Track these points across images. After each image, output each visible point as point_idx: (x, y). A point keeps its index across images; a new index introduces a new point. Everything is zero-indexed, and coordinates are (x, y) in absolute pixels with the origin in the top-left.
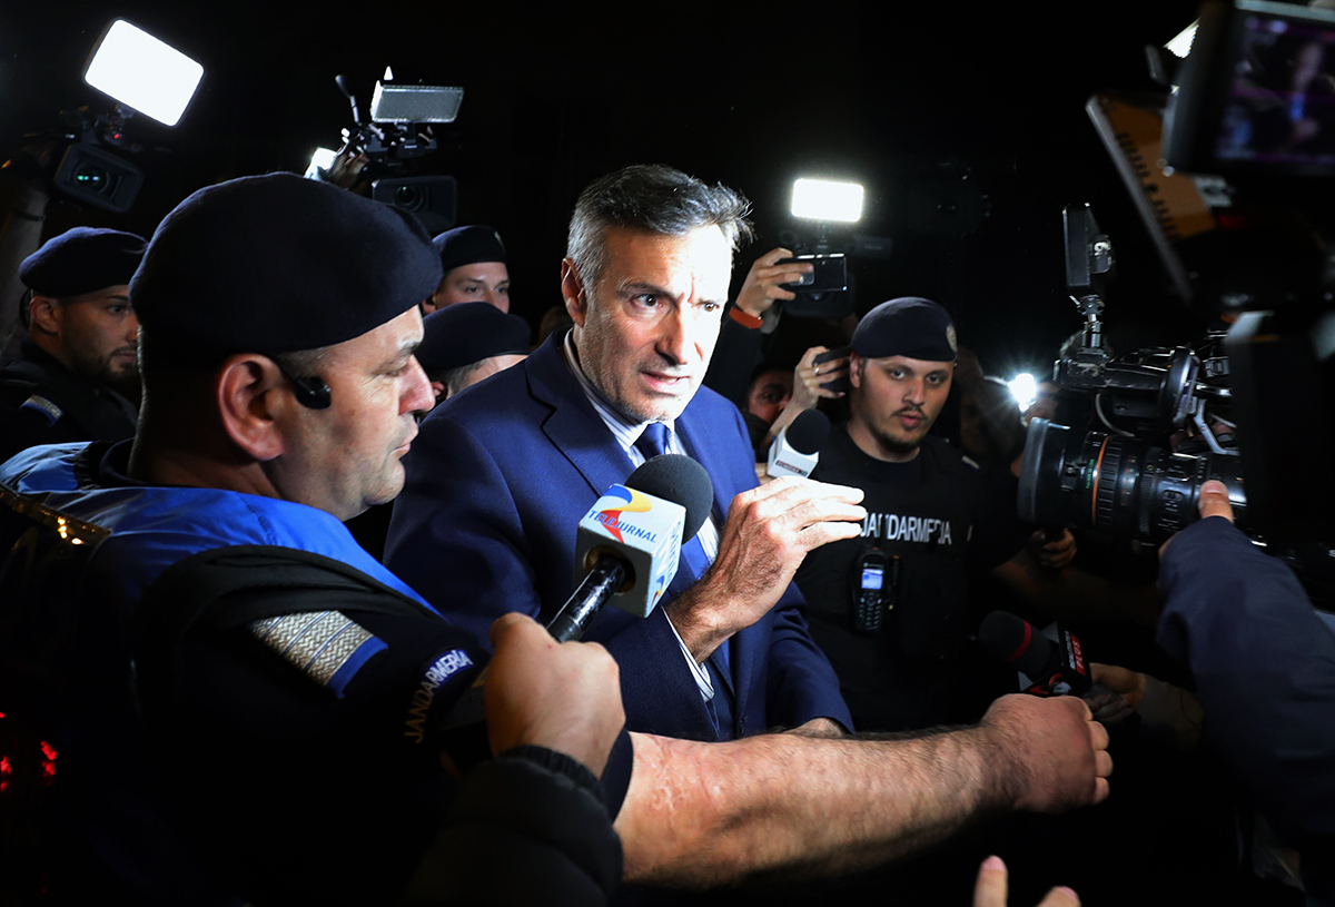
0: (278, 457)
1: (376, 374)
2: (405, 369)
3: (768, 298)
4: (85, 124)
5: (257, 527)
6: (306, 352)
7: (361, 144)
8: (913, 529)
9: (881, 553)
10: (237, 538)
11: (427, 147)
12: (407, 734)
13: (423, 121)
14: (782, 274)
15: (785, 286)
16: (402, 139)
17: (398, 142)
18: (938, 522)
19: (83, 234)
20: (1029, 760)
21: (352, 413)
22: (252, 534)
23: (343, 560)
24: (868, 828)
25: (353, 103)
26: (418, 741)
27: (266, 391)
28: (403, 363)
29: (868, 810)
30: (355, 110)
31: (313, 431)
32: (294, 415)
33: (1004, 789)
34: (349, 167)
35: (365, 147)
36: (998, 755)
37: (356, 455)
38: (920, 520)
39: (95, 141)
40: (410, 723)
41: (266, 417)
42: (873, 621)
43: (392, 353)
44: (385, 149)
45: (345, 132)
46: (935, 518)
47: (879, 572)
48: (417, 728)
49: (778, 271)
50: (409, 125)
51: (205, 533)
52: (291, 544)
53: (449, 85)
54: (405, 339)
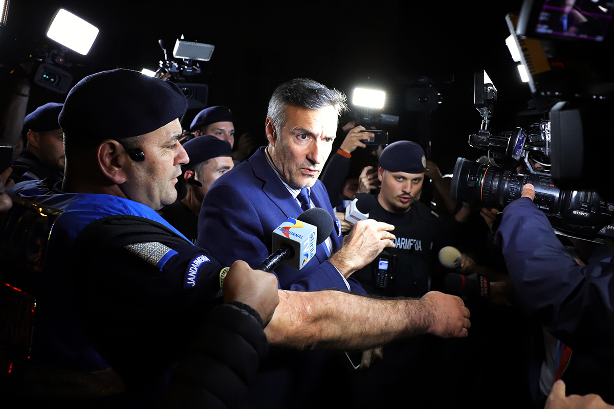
0: (125, 182)
1: (163, 147)
2: (175, 146)
3: (355, 146)
4: (47, 55)
5: (123, 208)
6: (132, 138)
7: (168, 68)
8: (403, 243)
9: (388, 254)
10: (114, 212)
11: (196, 72)
12: (188, 283)
13: (196, 59)
14: (362, 136)
15: (362, 141)
16: (186, 67)
17: (184, 68)
18: (415, 240)
19: (51, 106)
20: (436, 313)
21: (154, 162)
22: (120, 211)
23: (158, 221)
24: (367, 327)
25: (165, 52)
26: (193, 285)
27: (118, 155)
28: (173, 143)
29: (368, 320)
30: (166, 55)
31: (139, 171)
32: (130, 164)
33: (425, 322)
34: (162, 78)
35: (169, 69)
36: (423, 309)
37: (157, 180)
38: (407, 239)
39: (51, 62)
40: (189, 279)
41: (118, 166)
42: (383, 284)
43: (169, 139)
44: (178, 71)
45: (161, 62)
46: (414, 239)
47: (387, 262)
48: (192, 280)
49: (360, 134)
50: (190, 60)
51: (102, 211)
52: (137, 215)
53: (209, 44)
54: (174, 133)
